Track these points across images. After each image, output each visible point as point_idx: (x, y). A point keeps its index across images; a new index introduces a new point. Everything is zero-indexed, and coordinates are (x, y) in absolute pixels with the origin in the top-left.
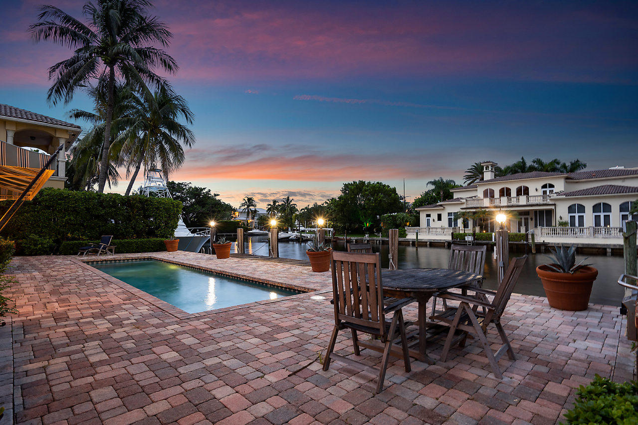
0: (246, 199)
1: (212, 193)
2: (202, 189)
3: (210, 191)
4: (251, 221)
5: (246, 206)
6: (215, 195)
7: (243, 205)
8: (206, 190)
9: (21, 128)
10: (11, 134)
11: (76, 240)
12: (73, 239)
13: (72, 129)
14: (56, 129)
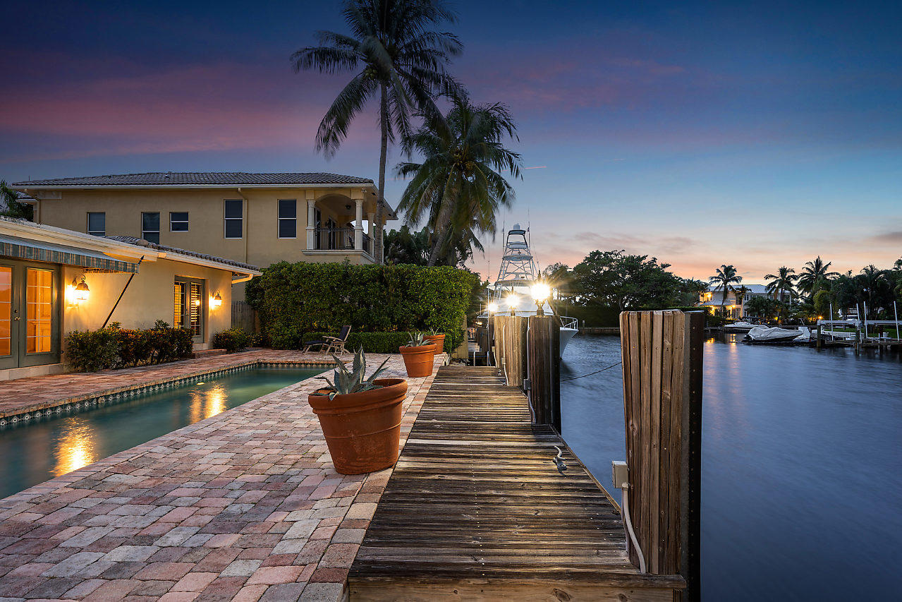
0: (722, 270)
1: (659, 263)
2: (640, 259)
3: (655, 259)
4: (734, 306)
5: (722, 282)
6: (664, 266)
7: (717, 279)
8: (648, 259)
9: (320, 195)
10: (312, 204)
11: (323, 330)
12: (320, 329)
13: (364, 185)
14: (350, 189)
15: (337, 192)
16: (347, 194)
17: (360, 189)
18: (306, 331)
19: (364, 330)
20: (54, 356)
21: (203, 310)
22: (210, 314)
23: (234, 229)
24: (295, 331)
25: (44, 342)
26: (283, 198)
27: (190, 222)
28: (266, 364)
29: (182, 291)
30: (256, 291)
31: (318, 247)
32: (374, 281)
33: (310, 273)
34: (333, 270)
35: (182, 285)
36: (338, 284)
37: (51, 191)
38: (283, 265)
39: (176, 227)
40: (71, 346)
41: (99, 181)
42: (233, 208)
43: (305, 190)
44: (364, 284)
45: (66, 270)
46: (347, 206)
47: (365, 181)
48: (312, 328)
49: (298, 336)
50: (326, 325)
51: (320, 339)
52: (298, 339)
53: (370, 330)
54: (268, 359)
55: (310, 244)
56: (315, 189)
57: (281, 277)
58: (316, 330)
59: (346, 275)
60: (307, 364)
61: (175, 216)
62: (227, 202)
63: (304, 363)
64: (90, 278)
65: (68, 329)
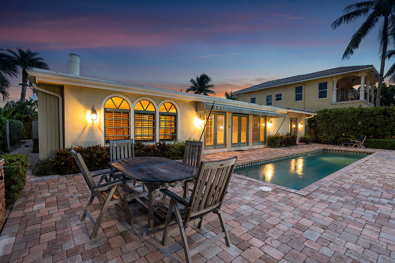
9: (340, 78)
10: (335, 83)
11: (348, 137)
12: (346, 137)
13: (367, 68)
14: (358, 72)
15: (350, 75)
16: (356, 75)
17: (365, 71)
18: (338, 137)
19: (373, 138)
20: (264, 143)
21: (296, 128)
22: (299, 130)
23: (299, 97)
24: (333, 137)
25: (262, 138)
26: (321, 82)
27: (282, 97)
28: (327, 150)
29: (291, 122)
30: (313, 121)
31: (337, 101)
32: (380, 115)
33: (341, 113)
34: (354, 111)
35: (291, 120)
36: (357, 117)
37: (241, 93)
38: (326, 111)
39: (277, 99)
40: (268, 139)
41: (254, 88)
42: (299, 90)
43: (332, 77)
44: (374, 116)
45: (267, 118)
46: (353, 80)
47: (368, 66)
48: (341, 136)
49: (335, 139)
50: (349, 135)
51: (348, 141)
52: (334, 141)
53: (376, 137)
54: (328, 148)
55: (334, 99)
56: (337, 76)
57: (326, 115)
58: (344, 137)
59: (362, 112)
60: (348, 151)
61: (277, 96)
62: (296, 88)
63: (347, 151)
64: (272, 120)
65: (267, 135)
